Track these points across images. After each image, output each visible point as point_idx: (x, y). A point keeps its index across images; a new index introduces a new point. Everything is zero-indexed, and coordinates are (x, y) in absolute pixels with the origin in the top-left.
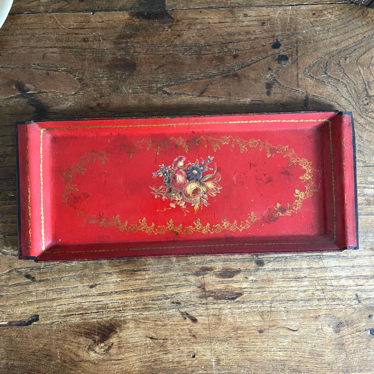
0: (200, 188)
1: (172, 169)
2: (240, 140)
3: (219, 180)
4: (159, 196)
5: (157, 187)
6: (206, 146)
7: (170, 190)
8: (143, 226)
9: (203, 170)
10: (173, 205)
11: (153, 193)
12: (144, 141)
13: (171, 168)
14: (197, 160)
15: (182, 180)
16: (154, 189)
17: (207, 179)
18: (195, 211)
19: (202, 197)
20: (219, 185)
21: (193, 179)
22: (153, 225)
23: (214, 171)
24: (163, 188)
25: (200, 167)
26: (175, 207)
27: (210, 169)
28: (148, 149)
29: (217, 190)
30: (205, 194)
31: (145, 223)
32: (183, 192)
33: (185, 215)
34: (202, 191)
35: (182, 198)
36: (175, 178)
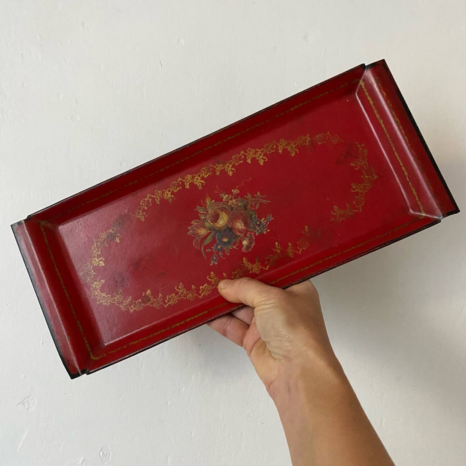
0: (212, 224)
1: (253, 232)
2: (188, 296)
3: (194, 241)
4: (255, 195)
5: (261, 204)
6: (224, 274)
7: (245, 207)
8: (260, 155)
9: (217, 246)
10: (235, 191)
11: (264, 196)
12: (299, 252)
13: (255, 233)
14: (228, 254)
15: (236, 225)
16: (265, 201)
17: (209, 237)
18: (208, 196)
19: (206, 214)
20: (192, 235)
21: (225, 231)
22: (249, 161)
23: (205, 250)
24: (255, 207)
25: (222, 248)
26: (233, 191)
27: (210, 250)
28: (290, 244)
29: (192, 229)
30: (205, 219)
31: (259, 160)
32: (230, 211)
33: (217, 187)
34: (209, 221)
35: (229, 204)
36: (246, 224)
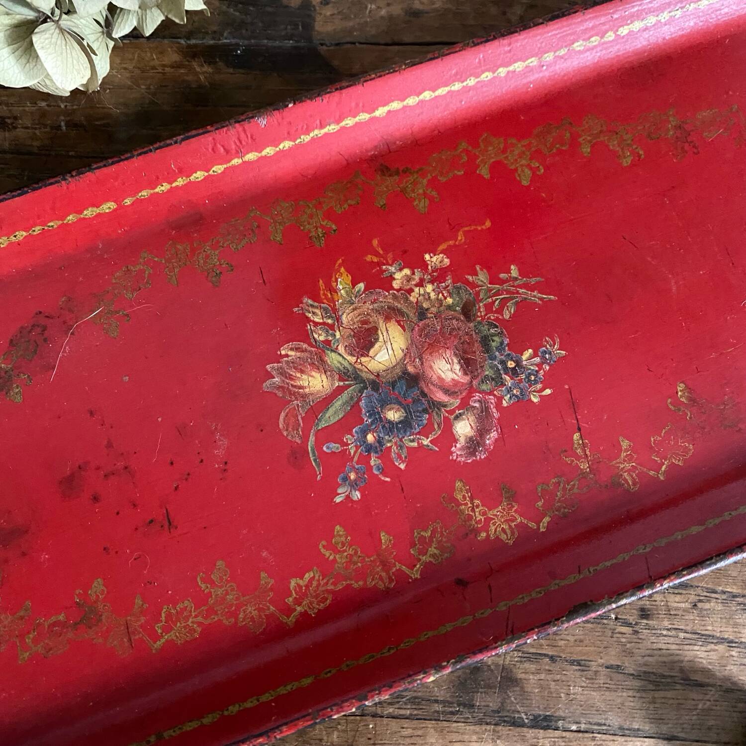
0: (352, 359)
1: (491, 393)
2: (241, 616)
3: (283, 415)
4: (503, 276)
5: (523, 306)
6: (384, 537)
7: (467, 312)
8: (521, 155)
9: (364, 433)
10: (434, 260)
11: (533, 281)
12: (657, 470)
13: (500, 399)
14: (402, 466)
15: (435, 367)
16: (535, 296)
17: (338, 403)
18: (342, 270)
19: (332, 327)
20: (280, 394)
21: (393, 384)
22: (484, 172)
23: (318, 445)
24: (500, 311)
25: (380, 441)
26: (427, 257)
27: (335, 447)
28: (625, 444)
29: (283, 373)
30: (327, 343)
31: (516, 170)
32: (415, 319)
33: (375, 242)
34: (341, 349)
35: (413, 298)
36: (468, 364)
